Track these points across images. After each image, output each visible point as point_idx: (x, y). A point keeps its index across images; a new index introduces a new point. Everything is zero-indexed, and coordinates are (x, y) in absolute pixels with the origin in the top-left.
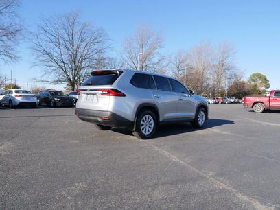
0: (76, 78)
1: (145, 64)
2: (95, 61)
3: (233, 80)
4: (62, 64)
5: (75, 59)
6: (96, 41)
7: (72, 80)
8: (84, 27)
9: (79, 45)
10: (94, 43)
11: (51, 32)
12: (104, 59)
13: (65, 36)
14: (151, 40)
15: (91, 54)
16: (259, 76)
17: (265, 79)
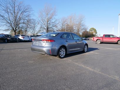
0: (17, 28)
1: (48, 23)
2: (26, 21)
3: (84, 30)
4: (10, 22)
5: (16, 19)
6: (26, 11)
7: (15, 29)
8: (20, 4)
9: (18, 13)
10: (25, 12)
11: (3, 5)
12: (30, 20)
13: (11, 8)
14: (51, 12)
15: (24, 17)
16: (93, 29)
17: (95, 30)
